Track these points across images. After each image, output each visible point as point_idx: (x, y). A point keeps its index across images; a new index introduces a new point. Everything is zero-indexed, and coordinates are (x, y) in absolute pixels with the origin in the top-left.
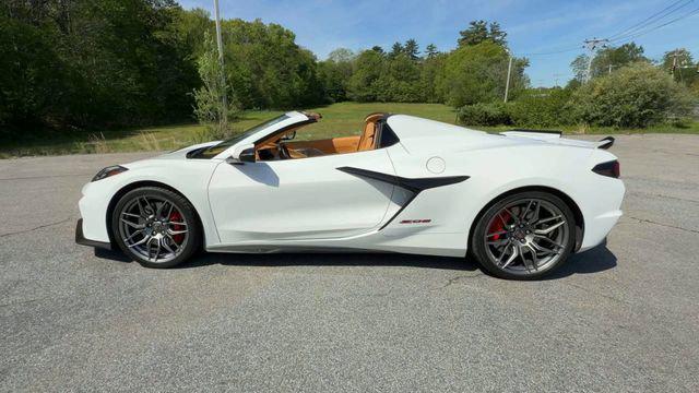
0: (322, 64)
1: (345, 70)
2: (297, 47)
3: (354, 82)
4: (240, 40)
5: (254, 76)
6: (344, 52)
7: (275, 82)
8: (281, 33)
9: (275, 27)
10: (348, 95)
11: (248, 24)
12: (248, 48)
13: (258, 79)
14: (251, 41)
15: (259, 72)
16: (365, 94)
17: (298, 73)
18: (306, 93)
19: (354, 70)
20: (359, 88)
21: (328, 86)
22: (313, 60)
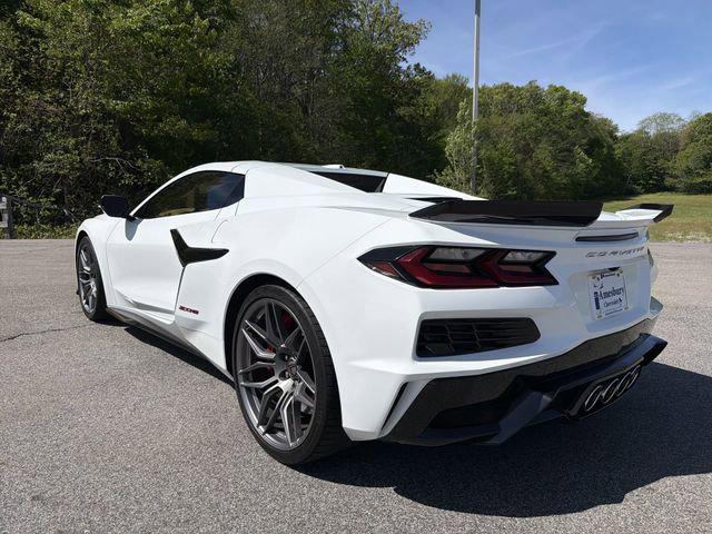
0: (626, 138)
1: (667, 144)
2: (587, 115)
3: (680, 163)
4: (505, 110)
5: (519, 157)
6: (665, 118)
7: (548, 164)
8: (564, 97)
9: (556, 90)
10: (669, 181)
11: (518, 89)
12: (515, 119)
13: (524, 161)
14: (520, 110)
15: (527, 151)
16: (700, 180)
17: (586, 152)
18: (596, 179)
19: (682, 144)
20: (689, 172)
21: (634, 169)
22: (612, 132)
